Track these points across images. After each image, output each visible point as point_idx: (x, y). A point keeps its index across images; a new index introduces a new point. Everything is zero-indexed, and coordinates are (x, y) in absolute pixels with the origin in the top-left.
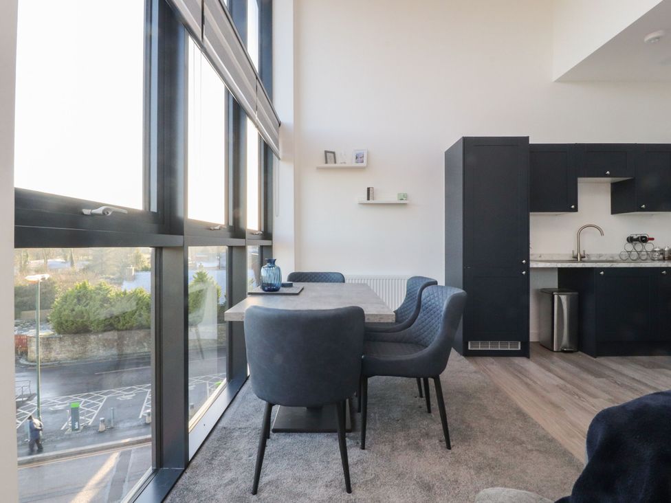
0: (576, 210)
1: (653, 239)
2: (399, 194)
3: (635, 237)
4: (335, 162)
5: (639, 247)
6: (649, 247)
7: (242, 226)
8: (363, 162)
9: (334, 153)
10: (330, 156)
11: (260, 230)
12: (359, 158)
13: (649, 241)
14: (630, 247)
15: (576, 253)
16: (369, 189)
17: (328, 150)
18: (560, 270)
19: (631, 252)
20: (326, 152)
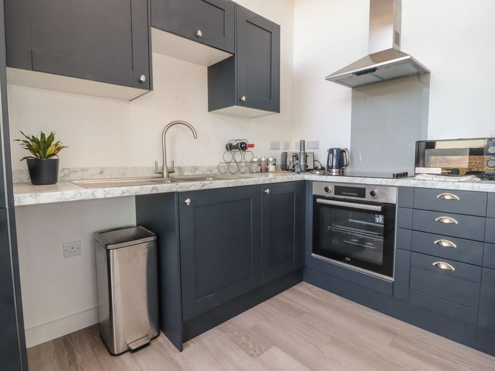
1: (252, 146)
3: (234, 144)
5: (238, 155)
6: (248, 156)
13: (249, 149)
14: (228, 156)
15: (160, 165)
19: (230, 163)
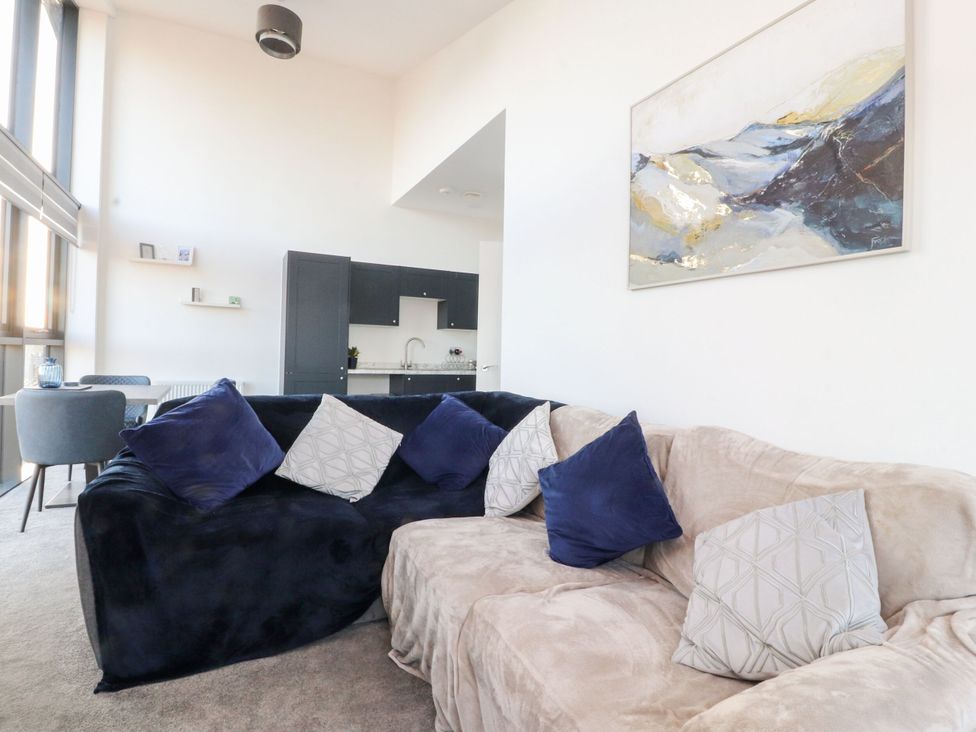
0: (397, 324)
2: (231, 298)
3: (454, 350)
4: (154, 257)
7: (18, 323)
8: (187, 260)
9: (152, 246)
10: (147, 250)
11: (47, 328)
12: (183, 255)
15: (403, 362)
16: (193, 289)
17: (144, 242)
18: (392, 377)
19: (450, 362)
20: (142, 245)
